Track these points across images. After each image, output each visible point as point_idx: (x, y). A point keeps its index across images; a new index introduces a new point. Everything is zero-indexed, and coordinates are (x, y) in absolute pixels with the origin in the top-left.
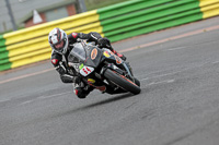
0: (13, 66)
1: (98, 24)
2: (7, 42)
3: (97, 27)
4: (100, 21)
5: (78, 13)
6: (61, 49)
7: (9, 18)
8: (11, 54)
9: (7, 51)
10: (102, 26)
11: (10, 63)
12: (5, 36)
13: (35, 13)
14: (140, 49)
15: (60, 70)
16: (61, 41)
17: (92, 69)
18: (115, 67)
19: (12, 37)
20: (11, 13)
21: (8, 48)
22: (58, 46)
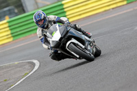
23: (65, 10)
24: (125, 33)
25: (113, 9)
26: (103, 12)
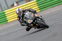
0: (9, 21)
1: (36, 5)
2: (6, 14)
3: (36, 6)
4: (37, 4)
5: (29, 2)
6: (20, 15)
7: (6, 5)
8: (7, 17)
9: (6, 17)
10: (38, 5)
11: (7, 20)
12: (5, 11)
13: (15, 3)
14: (51, 12)
15: (20, 22)
16: (20, 12)
17: (32, 21)
18: (40, 20)
19: (7, 12)
20: (6, 3)
21: (6, 15)
22: (19, 14)
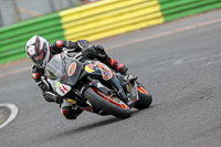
6: (40, 62)
9: (63, 30)
12: (62, 13)
15: (42, 86)
17: (69, 88)
22: (37, 59)
23: (64, 26)
24: (159, 70)
25: (141, 29)
26: (125, 33)
